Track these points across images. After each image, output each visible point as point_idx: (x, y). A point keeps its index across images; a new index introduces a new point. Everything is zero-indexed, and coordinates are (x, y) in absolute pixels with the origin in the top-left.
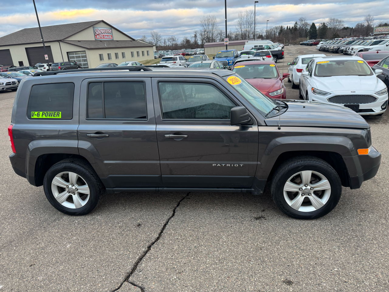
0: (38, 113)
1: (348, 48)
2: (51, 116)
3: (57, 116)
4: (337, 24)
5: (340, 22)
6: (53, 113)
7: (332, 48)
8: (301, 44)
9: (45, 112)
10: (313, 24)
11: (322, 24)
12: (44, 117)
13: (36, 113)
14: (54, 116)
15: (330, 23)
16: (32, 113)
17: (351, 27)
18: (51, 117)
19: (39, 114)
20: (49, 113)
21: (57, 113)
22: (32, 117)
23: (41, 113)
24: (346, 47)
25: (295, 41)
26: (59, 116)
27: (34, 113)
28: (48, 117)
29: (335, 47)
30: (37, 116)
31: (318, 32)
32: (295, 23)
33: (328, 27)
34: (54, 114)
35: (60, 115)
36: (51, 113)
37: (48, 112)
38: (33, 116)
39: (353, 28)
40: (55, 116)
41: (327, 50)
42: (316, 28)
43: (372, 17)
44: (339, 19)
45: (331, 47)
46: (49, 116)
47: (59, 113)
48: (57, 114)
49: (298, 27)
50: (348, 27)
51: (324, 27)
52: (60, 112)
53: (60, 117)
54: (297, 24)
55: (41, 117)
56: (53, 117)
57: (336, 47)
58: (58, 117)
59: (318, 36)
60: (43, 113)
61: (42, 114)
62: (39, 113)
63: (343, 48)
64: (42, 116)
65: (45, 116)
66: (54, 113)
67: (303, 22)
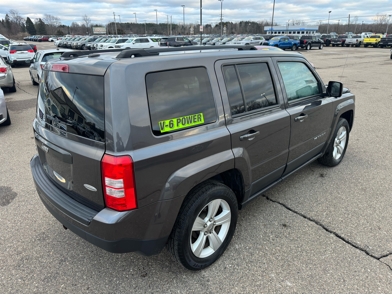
0: (170, 122)
1: (95, 45)
2: (191, 122)
3: (198, 121)
4: (54, 20)
5: (56, 19)
6: (192, 116)
7: (75, 44)
8: (25, 40)
9: (181, 118)
10: (28, 19)
11: (37, 19)
12: (181, 126)
13: (167, 122)
14: (194, 122)
15: (46, 19)
16: (161, 123)
17: (67, 25)
18: (190, 125)
19: (172, 124)
20: (187, 118)
21: (198, 115)
22: (162, 132)
23: (175, 120)
24: (93, 44)
25: (16, 36)
26: (200, 120)
27: (164, 122)
28: (187, 125)
29: (78, 44)
30: (170, 127)
31: (35, 27)
32: (6, 15)
33: (46, 23)
34: (194, 119)
35: (202, 118)
36: (189, 117)
37: (185, 117)
38: (162, 129)
39: (70, 26)
40: (196, 121)
41: (69, 46)
42: (32, 23)
43: (88, 17)
44: (55, 16)
45: (73, 44)
46: (188, 123)
47: (200, 115)
48: (198, 118)
49: (11, 19)
50: (64, 25)
51: (41, 23)
52: (202, 114)
53: (203, 122)
54: (9, 17)
55: (175, 128)
56: (193, 124)
57: (80, 44)
58: (200, 123)
59: (37, 32)
60: (177, 120)
61: (178, 123)
62: (172, 121)
63: (88, 45)
64: (178, 126)
65: (183, 124)
66: (194, 116)
67: (16, 15)
